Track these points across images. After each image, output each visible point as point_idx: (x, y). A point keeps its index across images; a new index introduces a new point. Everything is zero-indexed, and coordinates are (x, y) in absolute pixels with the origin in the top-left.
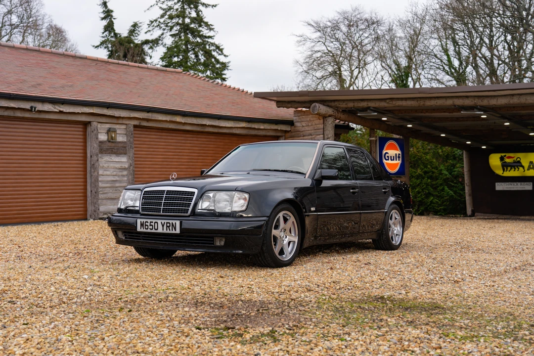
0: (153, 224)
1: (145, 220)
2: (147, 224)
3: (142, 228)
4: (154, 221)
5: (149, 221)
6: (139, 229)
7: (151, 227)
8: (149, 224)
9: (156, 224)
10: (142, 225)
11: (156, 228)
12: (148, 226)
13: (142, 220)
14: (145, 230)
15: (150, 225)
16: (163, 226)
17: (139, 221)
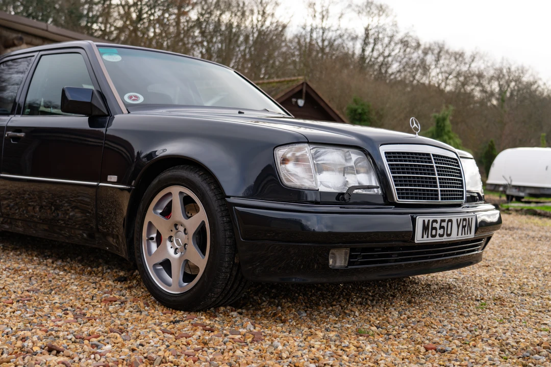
0: (444, 224)
1: (431, 218)
2: (435, 225)
3: (425, 236)
4: (447, 218)
5: (439, 218)
6: (419, 238)
7: (441, 232)
8: (437, 225)
9: (450, 223)
10: (425, 228)
11: (449, 232)
12: (435, 229)
13: (427, 218)
14: (430, 240)
15: (441, 227)
16: (458, 226)
17: (420, 221)
